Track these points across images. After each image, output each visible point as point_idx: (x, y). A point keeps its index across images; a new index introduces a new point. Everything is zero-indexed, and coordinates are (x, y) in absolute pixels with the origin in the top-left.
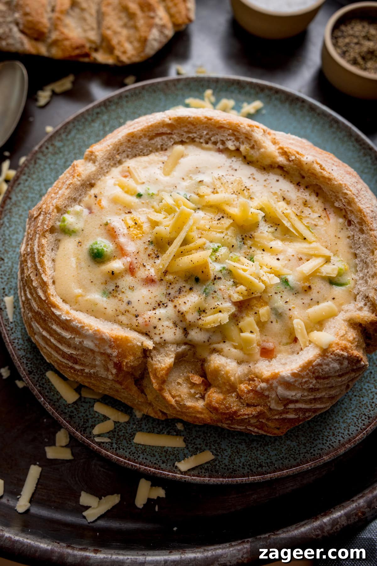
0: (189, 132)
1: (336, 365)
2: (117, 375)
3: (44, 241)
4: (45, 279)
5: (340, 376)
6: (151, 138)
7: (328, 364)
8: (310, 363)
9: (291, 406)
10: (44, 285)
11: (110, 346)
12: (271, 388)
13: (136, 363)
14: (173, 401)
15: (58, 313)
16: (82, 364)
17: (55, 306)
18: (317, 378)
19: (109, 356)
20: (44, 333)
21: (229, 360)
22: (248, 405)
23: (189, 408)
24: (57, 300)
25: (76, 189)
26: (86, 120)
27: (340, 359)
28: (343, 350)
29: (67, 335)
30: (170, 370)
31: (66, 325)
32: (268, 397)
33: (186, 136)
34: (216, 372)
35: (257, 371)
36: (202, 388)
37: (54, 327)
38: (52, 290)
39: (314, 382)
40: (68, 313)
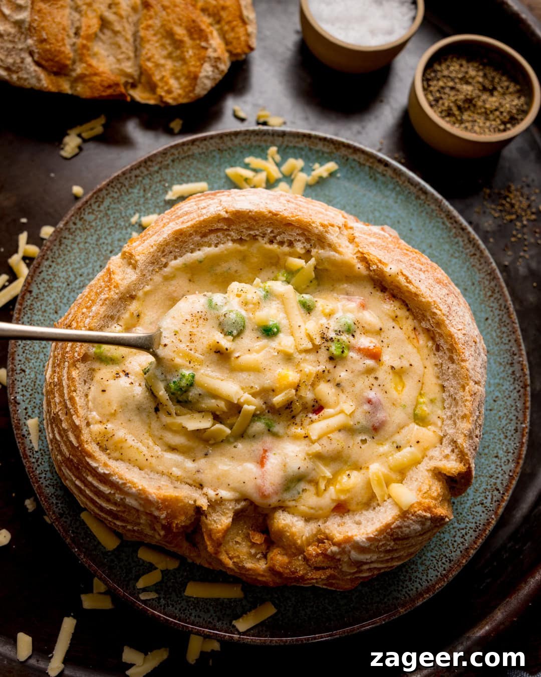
0: (249, 229)
1: (418, 527)
2: (165, 536)
3: (75, 373)
4: (77, 422)
5: (421, 535)
6: (204, 235)
7: (408, 527)
8: (388, 526)
9: (366, 567)
10: (76, 429)
11: (158, 509)
12: (343, 552)
13: (189, 522)
14: (230, 563)
15: (94, 464)
16: (123, 520)
17: (90, 456)
18: (395, 540)
19: (156, 518)
20: (78, 483)
21: (296, 519)
22: (317, 569)
23: (249, 570)
24: (92, 448)
25: (113, 304)
26: (123, 185)
27: (422, 520)
28: (426, 511)
29: (106, 490)
30: (227, 531)
31: (105, 479)
32: (339, 560)
33: (245, 232)
34: (281, 534)
35: (327, 531)
36: (264, 547)
37: (90, 479)
38: (85, 436)
39: (392, 543)
40: (106, 465)
